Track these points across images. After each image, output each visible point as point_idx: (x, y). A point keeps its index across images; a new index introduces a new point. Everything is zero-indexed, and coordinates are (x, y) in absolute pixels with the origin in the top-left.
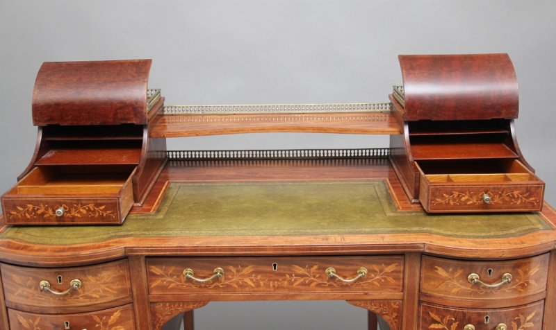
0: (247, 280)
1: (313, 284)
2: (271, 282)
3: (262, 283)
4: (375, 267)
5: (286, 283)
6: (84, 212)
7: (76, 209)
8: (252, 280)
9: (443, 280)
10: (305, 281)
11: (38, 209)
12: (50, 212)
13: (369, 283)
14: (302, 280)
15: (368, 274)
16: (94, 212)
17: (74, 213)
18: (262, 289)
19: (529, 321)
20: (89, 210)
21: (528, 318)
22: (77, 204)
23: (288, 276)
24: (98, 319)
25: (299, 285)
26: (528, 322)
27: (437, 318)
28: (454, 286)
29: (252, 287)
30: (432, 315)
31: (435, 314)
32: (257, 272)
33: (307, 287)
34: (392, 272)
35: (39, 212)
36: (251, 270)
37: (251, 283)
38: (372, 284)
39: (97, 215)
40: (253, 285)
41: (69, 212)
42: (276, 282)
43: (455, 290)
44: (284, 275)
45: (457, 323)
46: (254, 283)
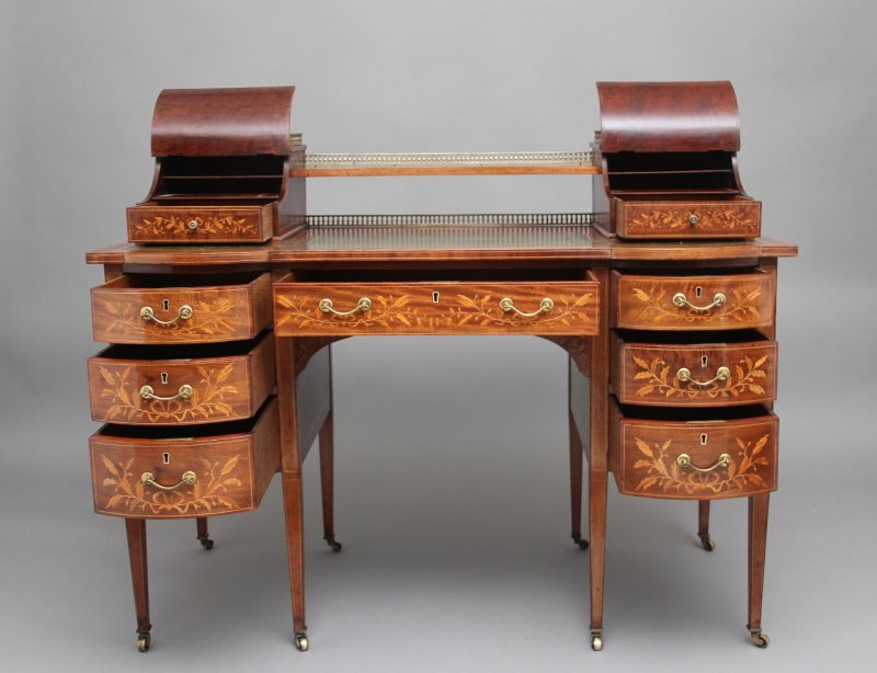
0: (400, 316)
1: (484, 323)
2: (431, 319)
3: (419, 320)
4: (563, 298)
5: (449, 319)
6: (221, 227)
7: (212, 222)
8: (406, 316)
9: (643, 305)
10: (474, 317)
11: (168, 223)
12: (182, 225)
13: (556, 322)
14: (470, 316)
15: (554, 309)
16: (232, 227)
17: (208, 228)
18: (419, 329)
19: (759, 368)
20: (226, 224)
21: (758, 364)
22: (213, 217)
23: (452, 311)
24: (204, 373)
25: (465, 323)
26: (757, 369)
27: (643, 364)
28: (657, 313)
29: (407, 326)
30: (638, 361)
31: (641, 359)
32: (413, 305)
33: (477, 327)
34: (585, 306)
35: (169, 227)
36: (407, 302)
37: (404, 320)
38: (560, 322)
39: (235, 230)
40: (407, 323)
41: (203, 227)
42: (437, 319)
43: (657, 319)
44: (447, 308)
45: (668, 368)
46: (409, 319)
